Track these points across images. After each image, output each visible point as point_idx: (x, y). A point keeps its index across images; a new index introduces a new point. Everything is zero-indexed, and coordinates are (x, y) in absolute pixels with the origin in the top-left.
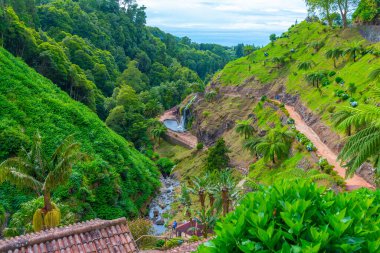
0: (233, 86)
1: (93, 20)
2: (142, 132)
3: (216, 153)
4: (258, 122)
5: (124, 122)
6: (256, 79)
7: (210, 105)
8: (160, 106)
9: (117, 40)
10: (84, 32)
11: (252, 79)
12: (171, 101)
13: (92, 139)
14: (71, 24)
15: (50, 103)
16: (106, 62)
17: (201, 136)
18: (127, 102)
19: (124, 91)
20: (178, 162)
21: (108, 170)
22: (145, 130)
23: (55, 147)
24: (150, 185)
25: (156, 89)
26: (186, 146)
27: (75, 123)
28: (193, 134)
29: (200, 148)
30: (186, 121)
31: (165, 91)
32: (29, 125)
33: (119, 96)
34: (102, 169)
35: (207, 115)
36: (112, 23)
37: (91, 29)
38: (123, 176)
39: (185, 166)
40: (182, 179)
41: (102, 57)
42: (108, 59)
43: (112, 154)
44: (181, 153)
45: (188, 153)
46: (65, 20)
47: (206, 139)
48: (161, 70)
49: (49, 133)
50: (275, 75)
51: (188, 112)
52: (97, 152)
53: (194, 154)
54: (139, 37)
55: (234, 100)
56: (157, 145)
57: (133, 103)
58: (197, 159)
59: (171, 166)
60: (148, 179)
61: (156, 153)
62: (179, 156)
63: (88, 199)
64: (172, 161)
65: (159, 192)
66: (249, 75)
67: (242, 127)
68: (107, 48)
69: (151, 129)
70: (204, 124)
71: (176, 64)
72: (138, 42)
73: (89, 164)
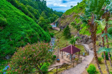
0: (68, 15)
1: (34, 3)
2: (46, 27)
3: (67, 29)
4: (76, 23)
5: (41, 25)
6: (75, 13)
7: (63, 20)
8: (50, 21)
9: (40, 8)
10: (32, 5)
11: (74, 13)
12: (53, 21)
13: (31, 24)
14: (28, 3)
15: (17, 13)
16: (37, 12)
17: (61, 27)
18: (42, 20)
19: (41, 18)
20: (55, 34)
21: (35, 33)
22: (47, 27)
23: (17, 25)
24: (48, 39)
25: (49, 18)
26: (57, 30)
27: (25, 20)
28: (58, 27)
29: (61, 30)
30: (57, 25)
31: (51, 19)
32: (8, 18)
33: (40, 19)
34: (33, 32)
35: (62, 22)
36: (38, 4)
37: (33, 5)
38: (40, 35)
39: (57, 35)
40: (56, 38)
41: (36, 11)
42: (38, 11)
43: (37, 29)
44: (56, 32)
45: (58, 32)
46: (27, 2)
47: (62, 28)
48: (50, 15)
49: (15, 21)
50: (80, 11)
51: (57, 22)
52: (32, 28)
53: (59, 32)
54: (45, 8)
55: (69, 18)
56: (50, 30)
57: (43, 21)
58: (60, 33)
59: (53, 35)
60: (48, 38)
61: (49, 32)
62: (55, 33)
63: (28, 41)
64: (54, 34)
65: (51, 41)
66: (73, 12)
67: (72, 24)
68: (37, 9)
69: (48, 26)
70: (61, 25)
71: (53, 14)
72: (45, 9)
73: (29, 31)
